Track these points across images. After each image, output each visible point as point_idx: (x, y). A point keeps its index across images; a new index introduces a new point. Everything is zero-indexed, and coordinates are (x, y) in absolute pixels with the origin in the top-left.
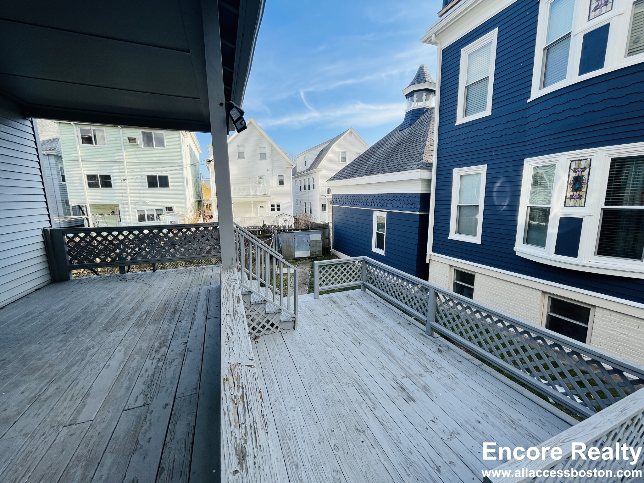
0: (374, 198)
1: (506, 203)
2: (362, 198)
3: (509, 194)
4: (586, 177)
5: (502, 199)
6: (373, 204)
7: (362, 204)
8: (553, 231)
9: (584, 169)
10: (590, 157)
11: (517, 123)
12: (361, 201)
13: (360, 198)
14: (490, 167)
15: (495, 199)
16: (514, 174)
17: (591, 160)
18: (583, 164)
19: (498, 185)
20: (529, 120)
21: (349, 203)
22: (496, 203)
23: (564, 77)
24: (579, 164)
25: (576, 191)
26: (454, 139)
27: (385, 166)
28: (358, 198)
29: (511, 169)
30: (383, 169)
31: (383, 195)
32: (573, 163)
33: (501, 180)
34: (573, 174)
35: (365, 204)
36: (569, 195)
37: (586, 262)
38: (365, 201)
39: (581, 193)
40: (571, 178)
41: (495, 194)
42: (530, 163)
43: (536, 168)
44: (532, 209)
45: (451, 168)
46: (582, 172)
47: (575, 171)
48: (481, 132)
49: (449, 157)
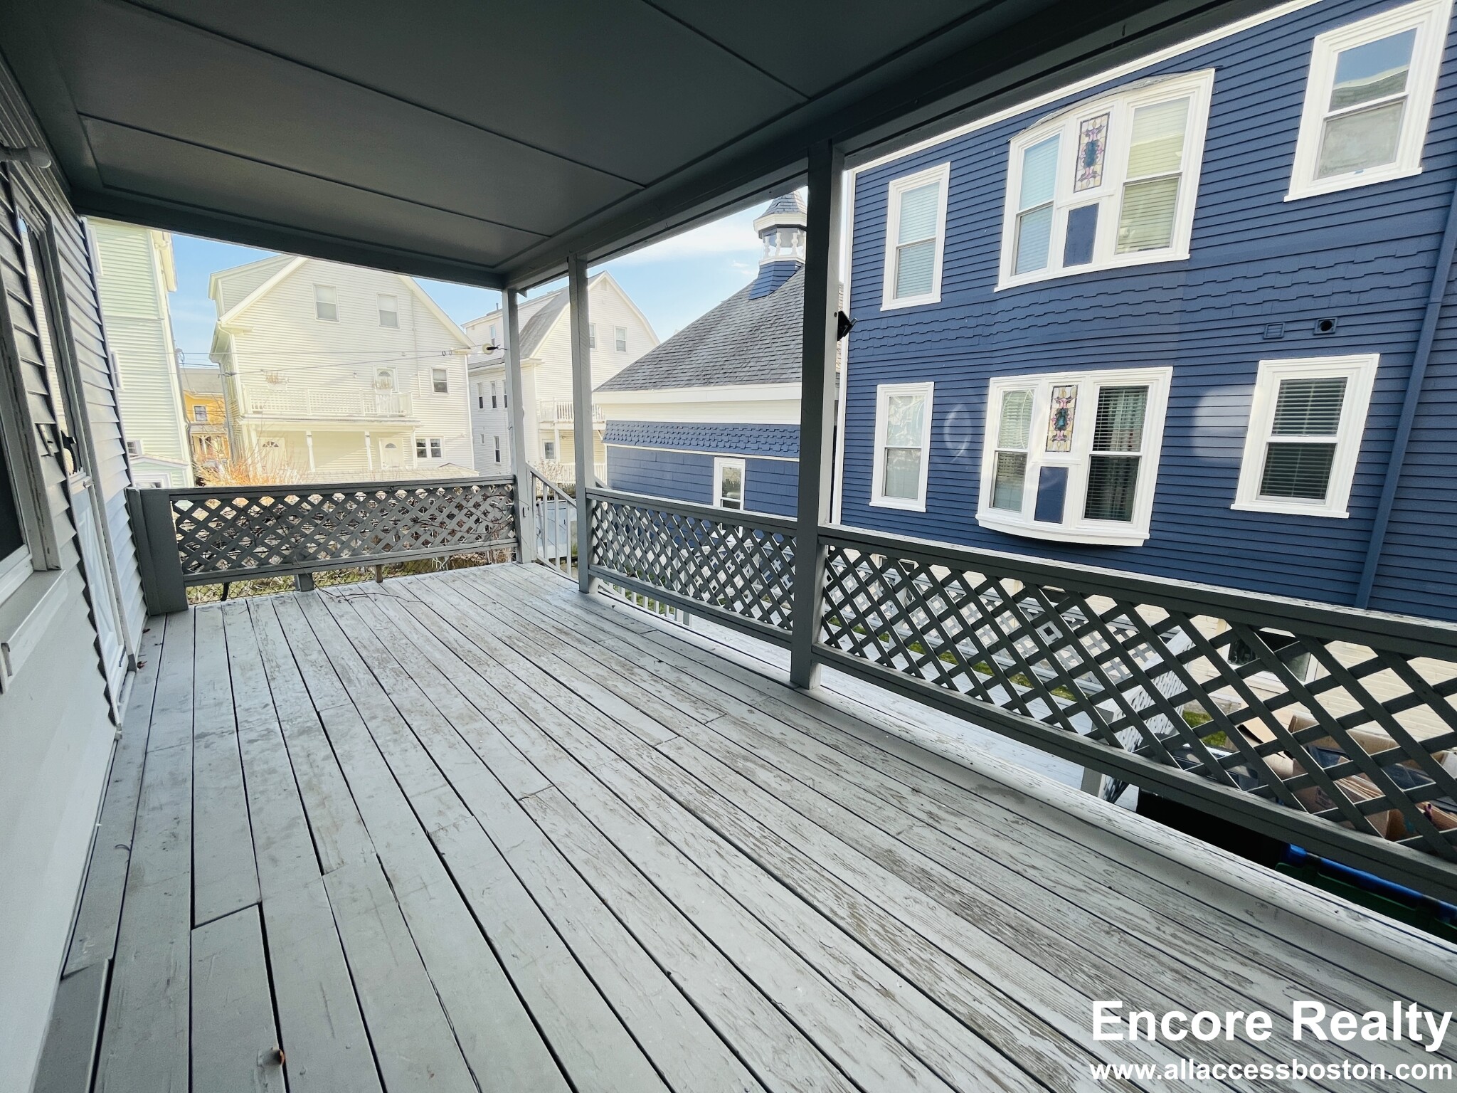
0: (715, 432)
1: (964, 446)
2: (686, 430)
3: (969, 431)
4: (1072, 410)
5: (958, 438)
6: (714, 444)
7: (687, 442)
8: (1031, 487)
9: (1068, 401)
10: (1076, 384)
11: (981, 321)
12: (684, 437)
13: (682, 431)
14: (940, 386)
15: (947, 438)
16: (975, 400)
17: (1077, 386)
18: (1068, 392)
19: (952, 416)
20: (998, 318)
21: (654, 440)
22: (949, 445)
23: (1043, 265)
24: (1064, 392)
25: (1060, 429)
26: (879, 334)
27: (740, 370)
28: (677, 431)
29: (970, 392)
30: (737, 375)
31: (735, 427)
32: (1056, 389)
33: (958, 408)
34: (1056, 406)
35: (694, 442)
36: (1051, 435)
37: (1072, 529)
38: (695, 436)
39: (1065, 433)
40: (1054, 412)
41: (947, 430)
42: (998, 385)
43: (1006, 394)
44: (1001, 454)
45: (874, 383)
46: (1067, 402)
47: (1058, 402)
48: (924, 329)
49: (870, 365)
